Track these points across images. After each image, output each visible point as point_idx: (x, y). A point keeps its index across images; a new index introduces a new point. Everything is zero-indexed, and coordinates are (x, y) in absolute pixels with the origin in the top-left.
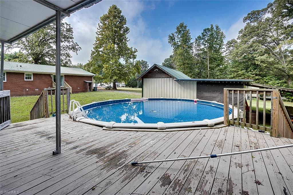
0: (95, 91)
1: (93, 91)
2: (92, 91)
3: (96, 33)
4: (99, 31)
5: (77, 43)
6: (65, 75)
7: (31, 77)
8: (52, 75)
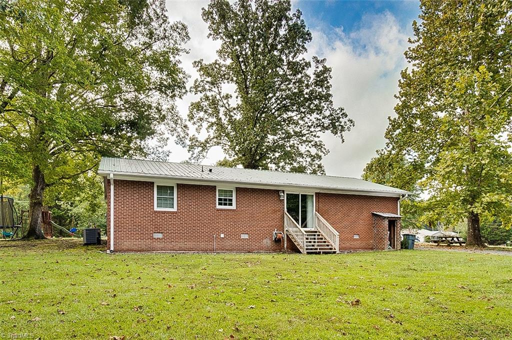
0: (406, 248)
1: (402, 248)
2: (399, 247)
3: (406, 54)
4: (414, 46)
5: (342, 110)
6: (319, 193)
7: (231, 200)
8: (283, 192)
